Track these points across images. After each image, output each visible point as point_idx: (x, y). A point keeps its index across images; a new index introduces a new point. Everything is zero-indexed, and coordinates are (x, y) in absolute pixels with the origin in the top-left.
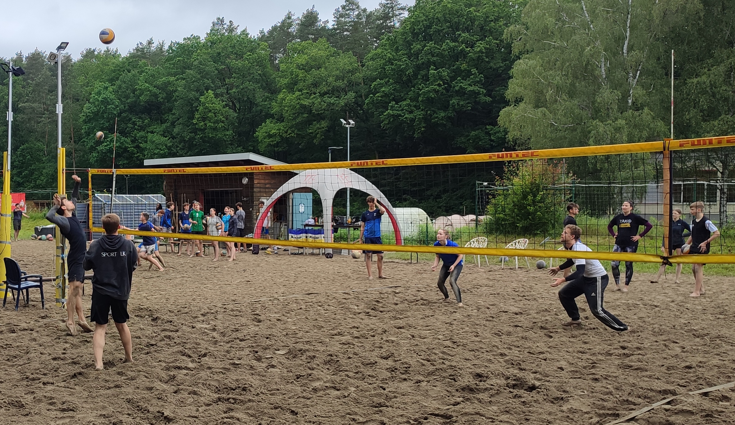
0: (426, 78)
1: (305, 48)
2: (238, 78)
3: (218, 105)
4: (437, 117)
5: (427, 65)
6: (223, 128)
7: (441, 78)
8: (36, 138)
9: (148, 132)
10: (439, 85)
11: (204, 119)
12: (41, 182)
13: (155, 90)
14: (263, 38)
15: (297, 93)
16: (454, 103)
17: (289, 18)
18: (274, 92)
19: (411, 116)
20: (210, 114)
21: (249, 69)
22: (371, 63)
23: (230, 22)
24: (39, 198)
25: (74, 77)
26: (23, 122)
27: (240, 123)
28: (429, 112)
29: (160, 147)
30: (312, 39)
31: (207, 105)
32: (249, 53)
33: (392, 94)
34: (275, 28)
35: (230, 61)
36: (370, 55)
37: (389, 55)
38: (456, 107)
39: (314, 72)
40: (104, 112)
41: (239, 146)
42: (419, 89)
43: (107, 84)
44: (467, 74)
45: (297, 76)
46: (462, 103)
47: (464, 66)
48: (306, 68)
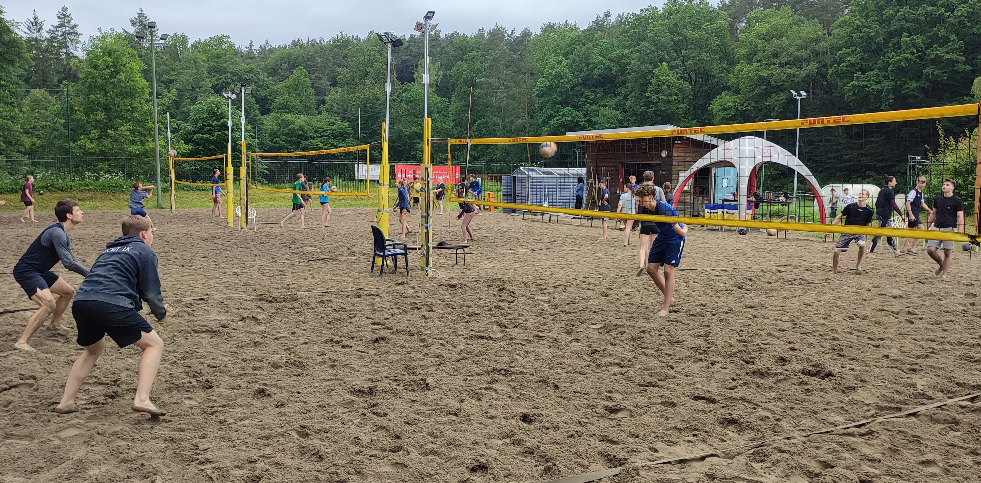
0: (898, 46)
1: (766, 16)
2: (695, 49)
3: (672, 77)
4: (907, 88)
5: (899, 32)
6: (677, 101)
7: (914, 46)
8: (492, 113)
9: (600, 106)
10: (912, 53)
11: (657, 92)
12: (495, 156)
13: (608, 63)
15: (756, 64)
16: (928, 72)
18: (733, 63)
19: (879, 87)
20: (663, 87)
21: (707, 40)
22: (837, 30)
24: (493, 172)
25: (530, 52)
26: (480, 98)
27: (695, 96)
28: (899, 83)
29: (612, 120)
31: (660, 77)
32: (707, 23)
33: (858, 64)
35: (686, 32)
36: (837, 22)
37: (857, 22)
38: (930, 77)
39: (776, 42)
40: (557, 86)
41: (693, 119)
42: (889, 58)
43: (561, 58)
44: (946, 40)
45: (756, 46)
46: (937, 72)
47: (942, 32)
48: (766, 37)
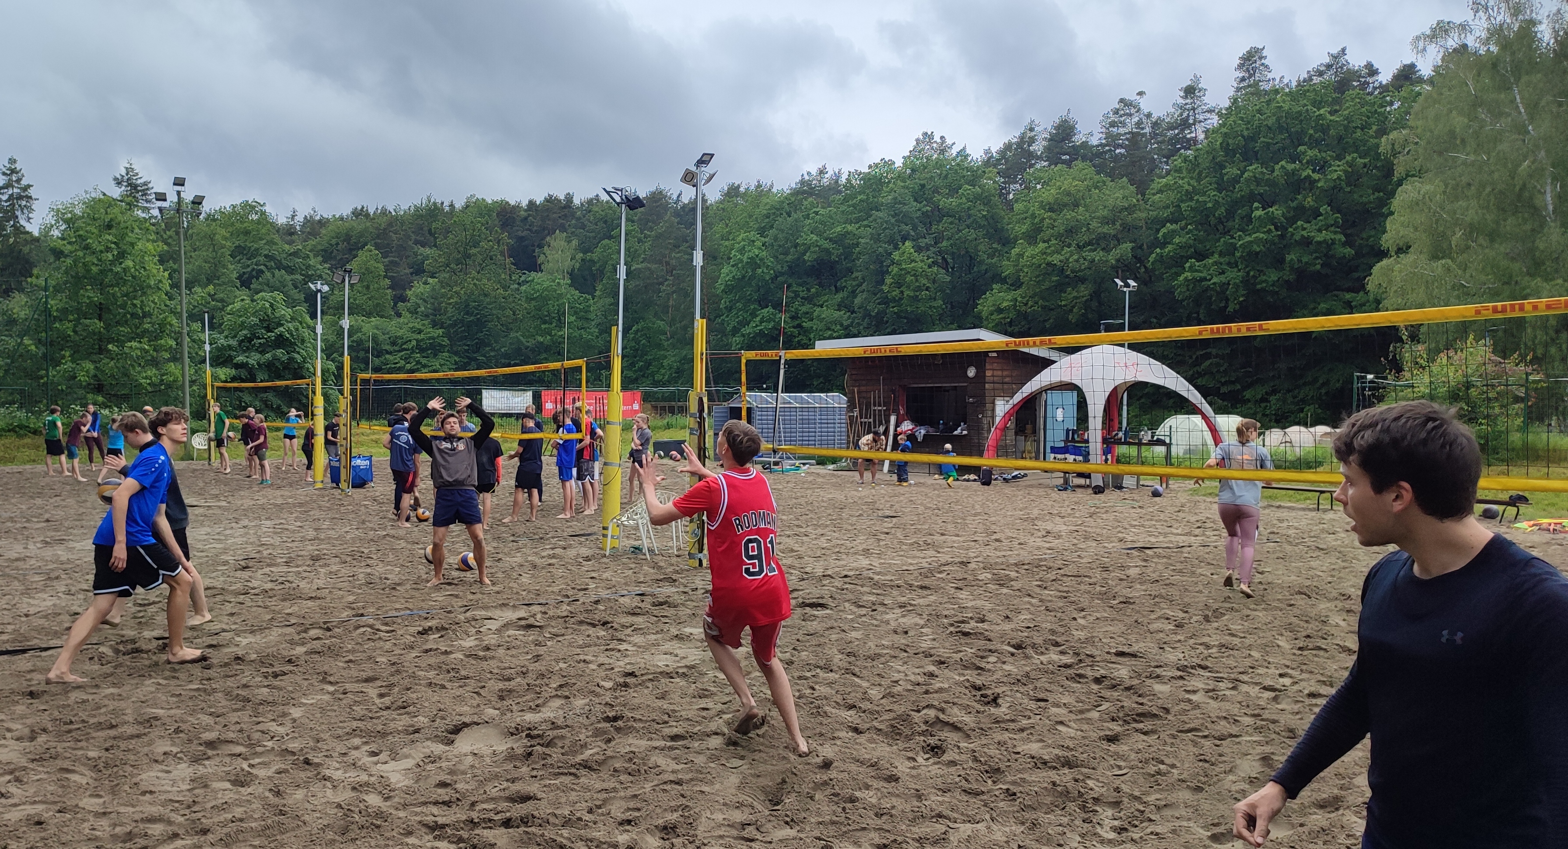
0: (1247, 223)
2: (952, 223)
3: (920, 263)
5: (1249, 201)
6: (928, 298)
7: (1271, 222)
8: (655, 315)
9: (815, 306)
10: (1269, 232)
13: (826, 244)
14: (989, 162)
15: (1042, 245)
16: (1292, 258)
17: (1032, 130)
18: (1007, 242)
20: (908, 278)
21: (968, 210)
22: (1157, 197)
23: (942, 137)
27: (954, 289)
30: (1066, 162)
31: (903, 264)
32: (967, 187)
33: (1190, 247)
34: (1008, 147)
35: (939, 198)
37: (1186, 187)
38: (1296, 265)
40: (751, 278)
42: (1235, 239)
43: (754, 236)
44: (1314, 214)
45: (1041, 221)
47: (1309, 202)
48: (1054, 208)
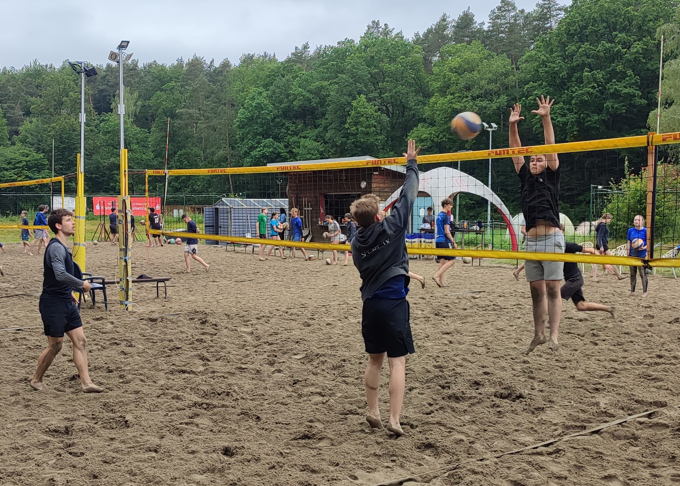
0: (580, 81)
1: (458, 51)
2: (391, 82)
3: (370, 109)
4: (590, 121)
5: (581, 67)
6: (375, 133)
7: (595, 80)
8: (193, 144)
9: (301, 137)
10: (593, 88)
11: (356, 124)
12: (197, 187)
13: (308, 95)
14: (418, 41)
15: (449, 97)
16: (608, 105)
17: (444, 20)
18: (428, 95)
19: (564, 119)
20: (362, 119)
21: (402, 73)
22: (524, 65)
23: (385, 25)
24: (196, 203)
25: (230, 83)
26: (180, 128)
27: (393, 128)
29: (313, 152)
30: (467, 42)
31: (359, 109)
32: (402, 57)
34: (430, 31)
35: (383, 64)
36: (524, 57)
37: (543, 57)
38: (610, 110)
39: (467, 75)
40: (258, 117)
41: (391, 151)
42: (572, 92)
43: (261, 89)
44: (623, 76)
45: (450, 79)
46: (616, 106)
47: (620, 68)
48: (459, 71)
